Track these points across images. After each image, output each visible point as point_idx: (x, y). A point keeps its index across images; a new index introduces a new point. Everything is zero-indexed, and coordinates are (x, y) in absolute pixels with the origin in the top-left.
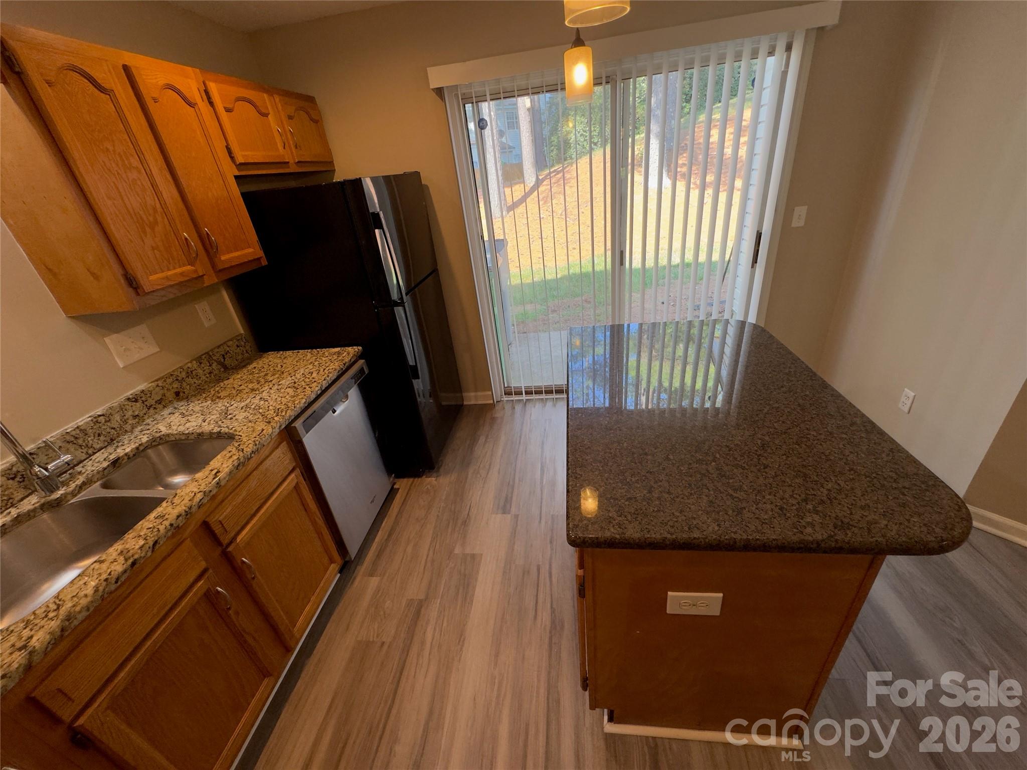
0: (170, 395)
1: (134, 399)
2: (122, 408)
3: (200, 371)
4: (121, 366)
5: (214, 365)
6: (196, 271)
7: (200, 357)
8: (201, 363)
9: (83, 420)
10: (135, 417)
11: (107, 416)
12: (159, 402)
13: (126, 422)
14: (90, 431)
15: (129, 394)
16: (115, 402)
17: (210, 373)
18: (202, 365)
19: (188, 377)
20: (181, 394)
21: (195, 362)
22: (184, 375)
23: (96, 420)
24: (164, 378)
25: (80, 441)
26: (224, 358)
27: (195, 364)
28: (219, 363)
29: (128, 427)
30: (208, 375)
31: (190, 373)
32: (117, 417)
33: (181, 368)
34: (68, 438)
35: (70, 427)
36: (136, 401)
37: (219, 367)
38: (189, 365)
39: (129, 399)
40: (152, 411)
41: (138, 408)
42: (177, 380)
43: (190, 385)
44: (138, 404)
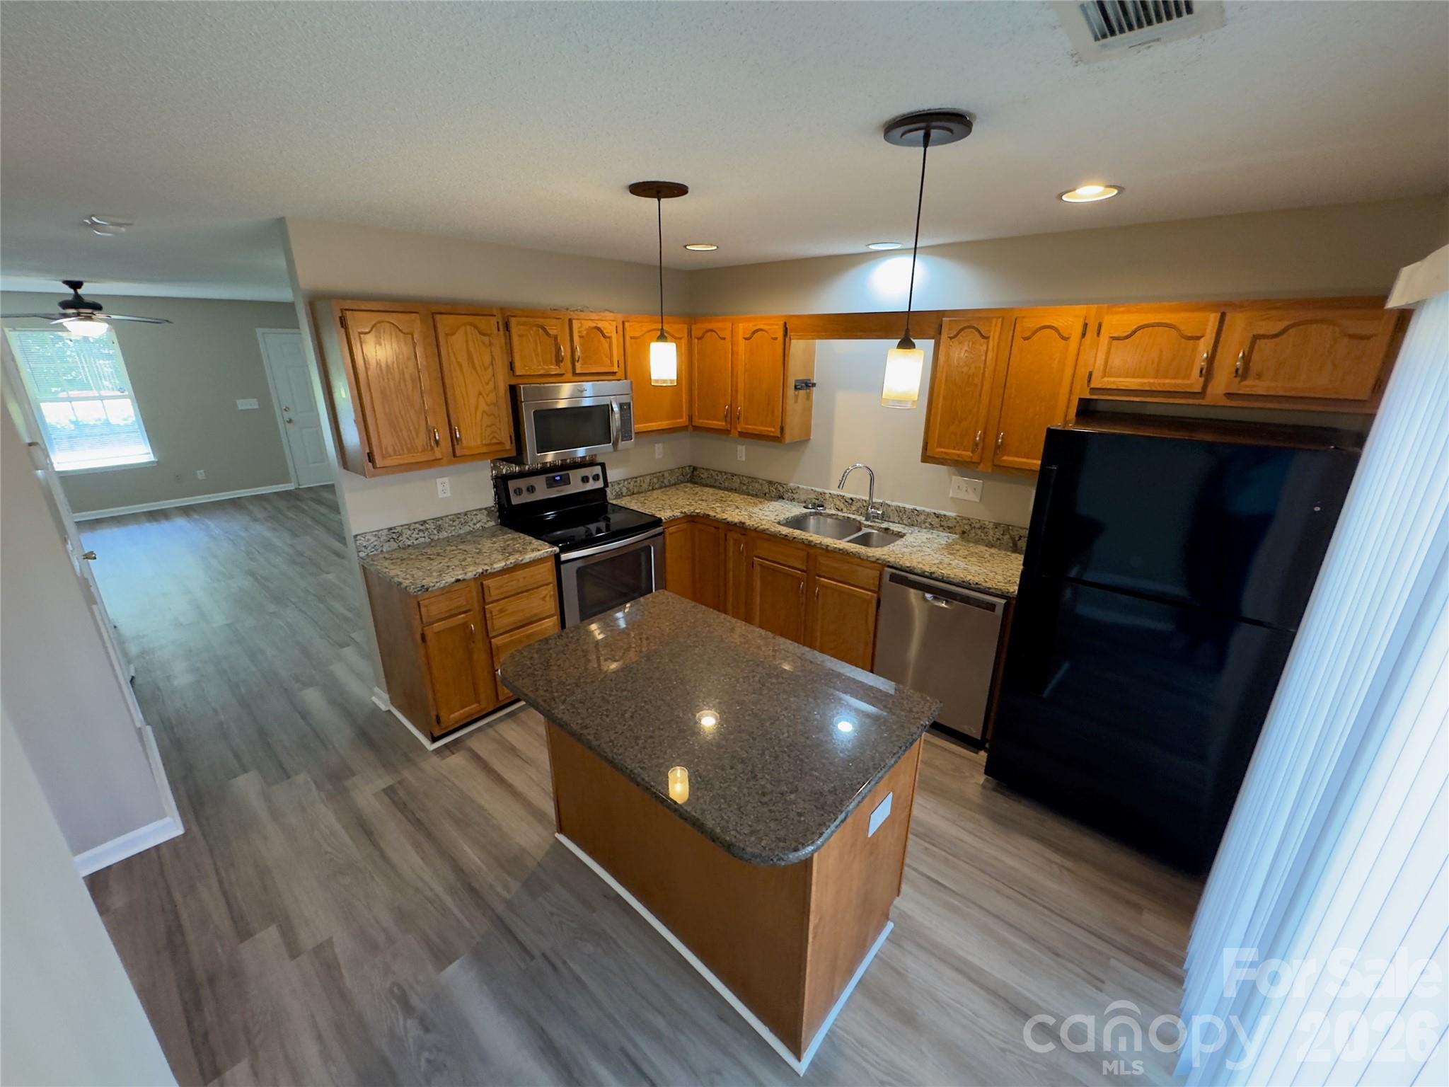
0: (958, 529)
1: (938, 516)
2: (928, 514)
3: (991, 533)
4: (951, 495)
5: (1007, 537)
6: (971, 457)
7: (1000, 524)
8: (996, 528)
9: (910, 507)
10: (931, 524)
11: (919, 513)
12: (949, 528)
13: (925, 522)
14: (907, 513)
15: (936, 512)
16: (927, 510)
17: (998, 539)
18: (996, 530)
19: (979, 528)
20: (966, 535)
21: (992, 524)
22: (977, 525)
23: (913, 510)
24: (963, 518)
25: (901, 514)
26: (1020, 539)
27: (991, 526)
28: (1012, 538)
29: (923, 526)
30: (995, 539)
31: (982, 528)
32: (923, 517)
33: (980, 521)
34: (898, 508)
35: (901, 505)
36: (938, 517)
37: (1010, 541)
38: (987, 523)
39: (935, 513)
40: (941, 529)
41: (935, 521)
42: (970, 525)
43: (977, 535)
44: (937, 520)
